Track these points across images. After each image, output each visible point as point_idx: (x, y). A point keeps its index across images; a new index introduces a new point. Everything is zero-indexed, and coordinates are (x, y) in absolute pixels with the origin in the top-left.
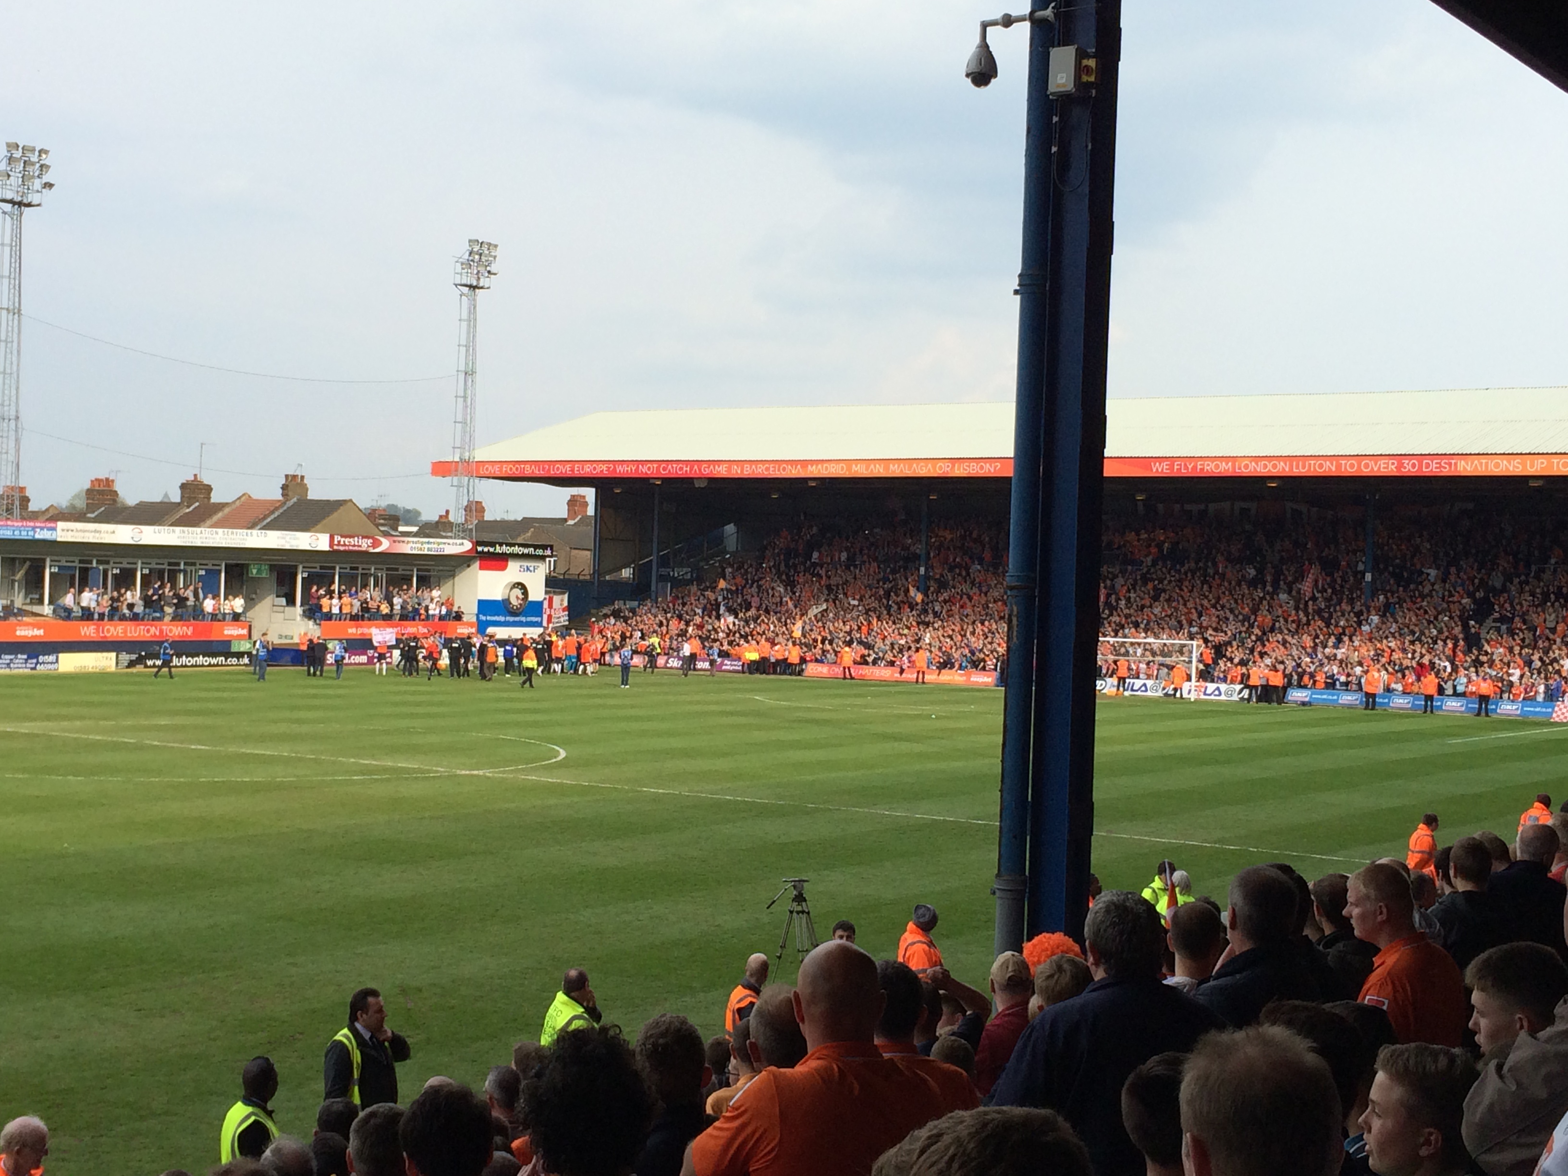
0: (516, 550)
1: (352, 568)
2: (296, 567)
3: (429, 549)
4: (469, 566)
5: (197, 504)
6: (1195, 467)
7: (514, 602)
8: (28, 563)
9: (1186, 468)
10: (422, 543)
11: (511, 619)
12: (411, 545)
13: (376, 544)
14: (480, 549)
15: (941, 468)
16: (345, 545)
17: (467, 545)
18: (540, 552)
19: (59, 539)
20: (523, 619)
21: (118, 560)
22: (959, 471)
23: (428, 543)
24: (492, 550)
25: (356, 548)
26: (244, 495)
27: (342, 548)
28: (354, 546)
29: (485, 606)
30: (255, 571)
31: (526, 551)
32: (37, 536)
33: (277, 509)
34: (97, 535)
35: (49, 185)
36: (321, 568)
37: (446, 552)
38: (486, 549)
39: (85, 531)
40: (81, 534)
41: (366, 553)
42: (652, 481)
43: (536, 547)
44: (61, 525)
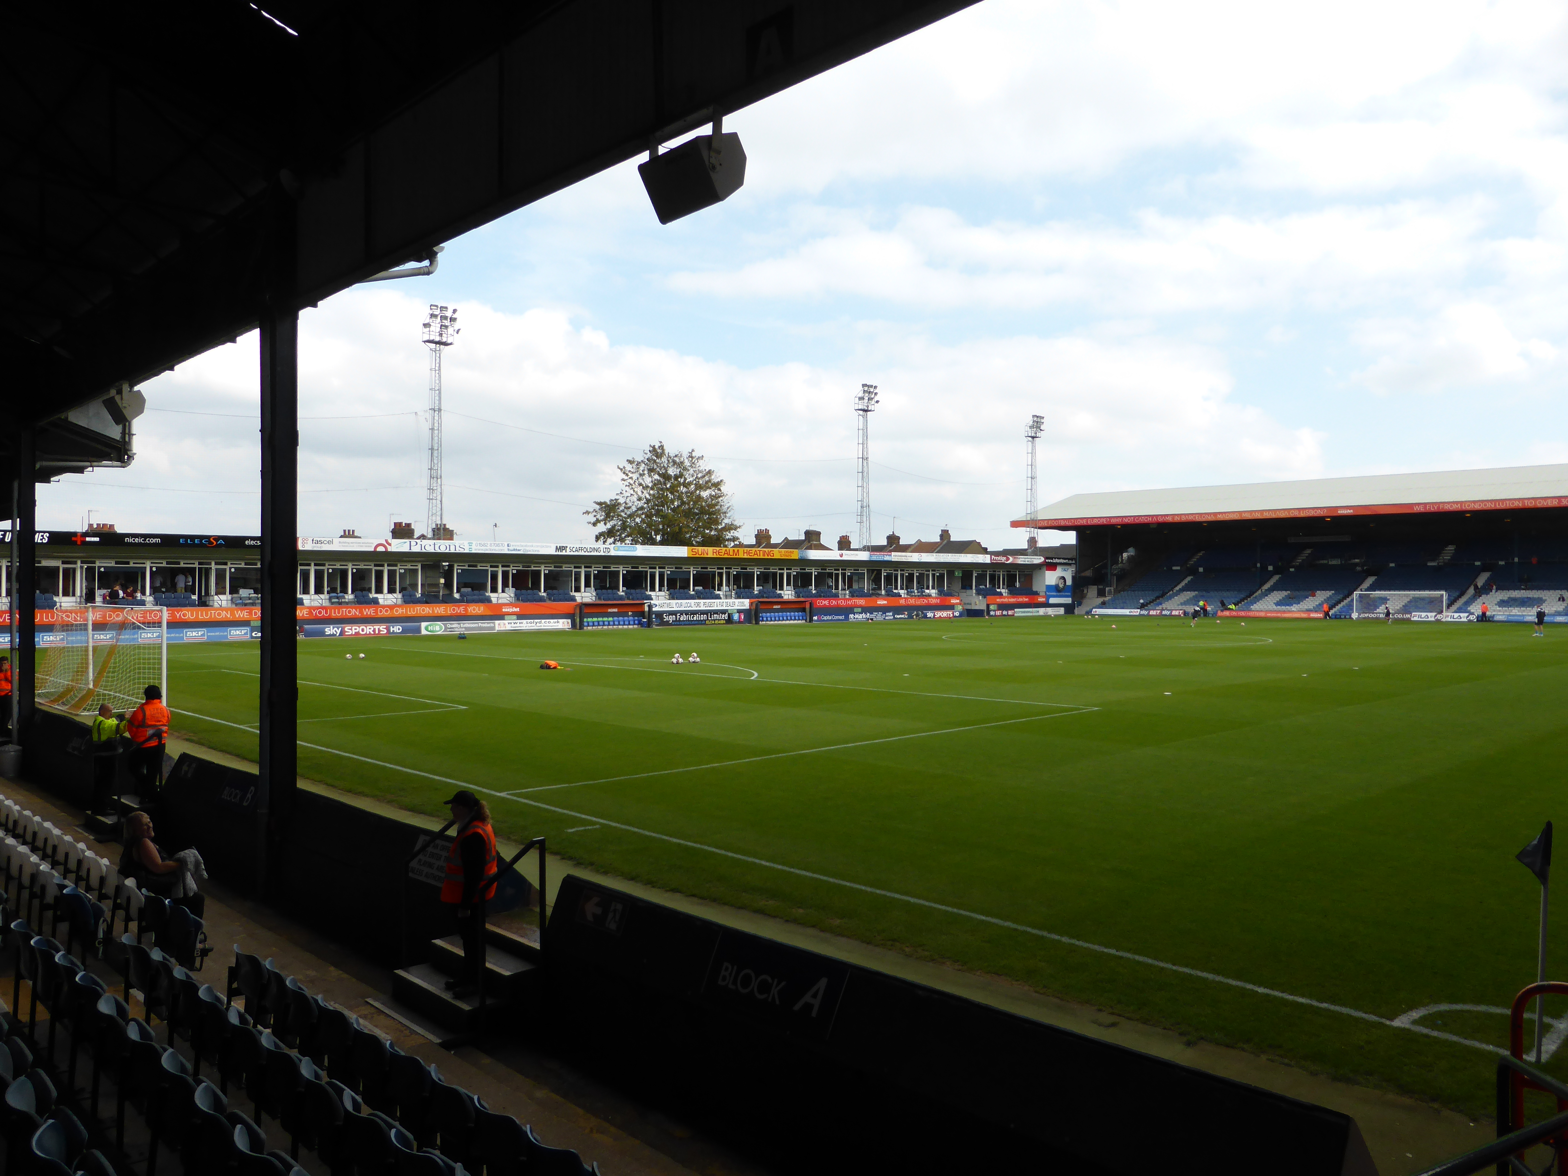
0: (1062, 561)
1: (994, 571)
2: (972, 571)
3: (1028, 561)
4: (1040, 569)
5: (895, 545)
6: (1438, 508)
7: (1061, 586)
8: (875, 572)
9: (1433, 507)
10: (1025, 558)
11: (1058, 594)
12: (1021, 559)
13: (1008, 559)
14: (1047, 561)
15: (1292, 513)
16: (996, 560)
17: (1042, 559)
18: (1070, 562)
19: (893, 560)
20: (1063, 594)
21: (907, 569)
22: (1302, 515)
23: (1028, 558)
24: (1052, 561)
25: (1000, 561)
26: (919, 540)
27: (995, 562)
28: (999, 560)
29: (1049, 588)
30: (957, 573)
31: (1065, 561)
32: (885, 559)
33: (939, 546)
34: (906, 558)
35: (877, 402)
36: (982, 571)
37: (1034, 563)
38: (1049, 561)
39: (902, 556)
40: (900, 558)
41: (1004, 563)
42: (1116, 526)
43: (1069, 559)
44: (893, 553)
